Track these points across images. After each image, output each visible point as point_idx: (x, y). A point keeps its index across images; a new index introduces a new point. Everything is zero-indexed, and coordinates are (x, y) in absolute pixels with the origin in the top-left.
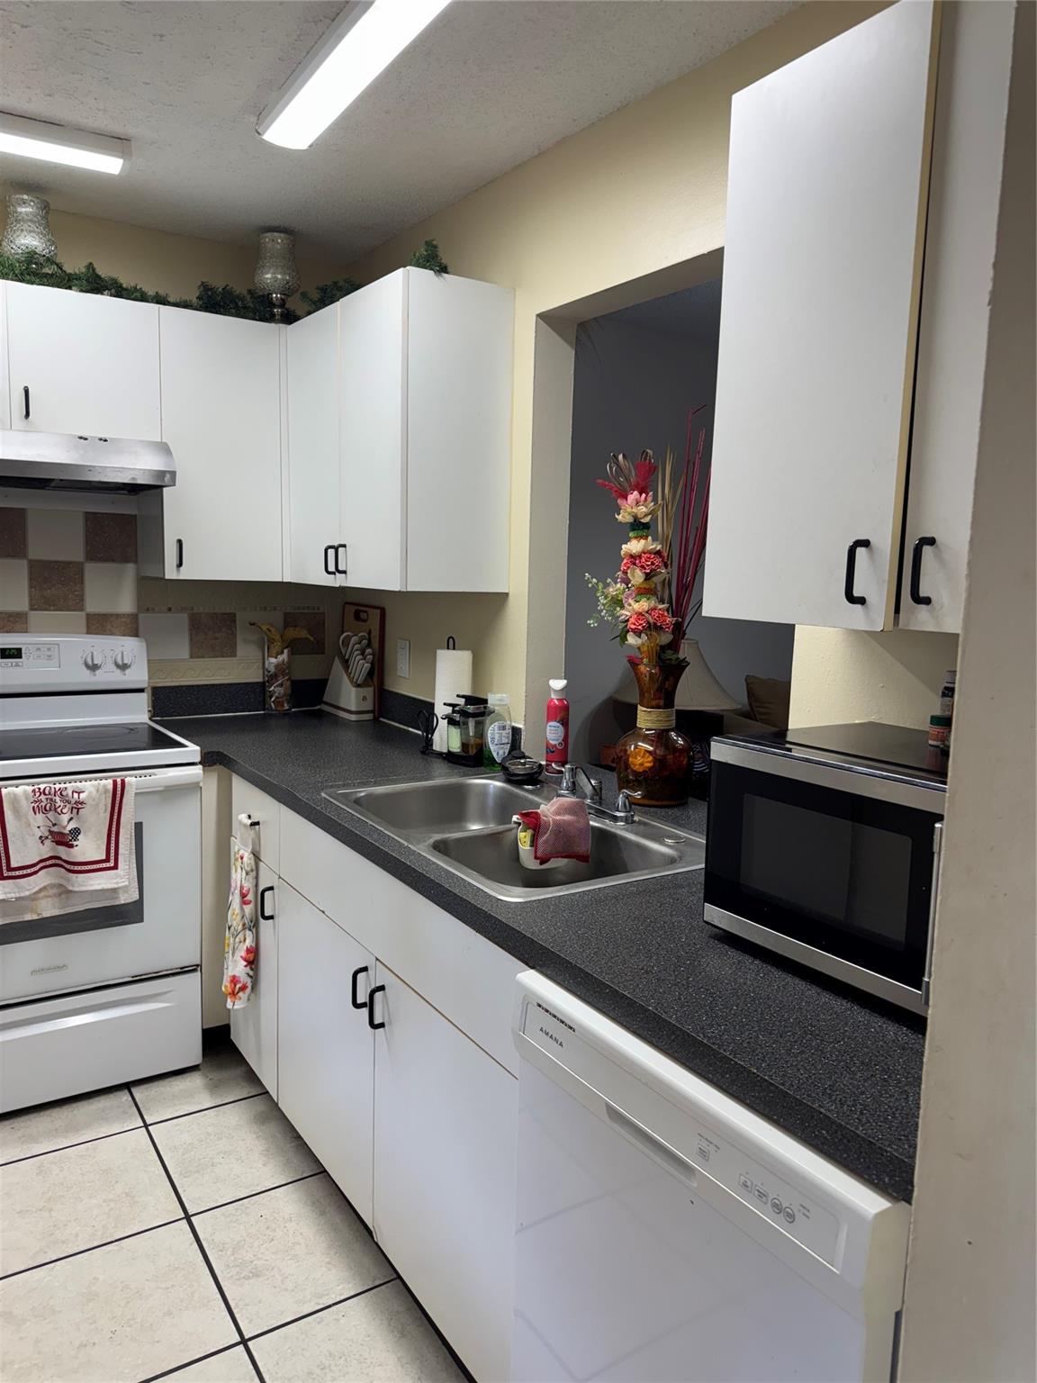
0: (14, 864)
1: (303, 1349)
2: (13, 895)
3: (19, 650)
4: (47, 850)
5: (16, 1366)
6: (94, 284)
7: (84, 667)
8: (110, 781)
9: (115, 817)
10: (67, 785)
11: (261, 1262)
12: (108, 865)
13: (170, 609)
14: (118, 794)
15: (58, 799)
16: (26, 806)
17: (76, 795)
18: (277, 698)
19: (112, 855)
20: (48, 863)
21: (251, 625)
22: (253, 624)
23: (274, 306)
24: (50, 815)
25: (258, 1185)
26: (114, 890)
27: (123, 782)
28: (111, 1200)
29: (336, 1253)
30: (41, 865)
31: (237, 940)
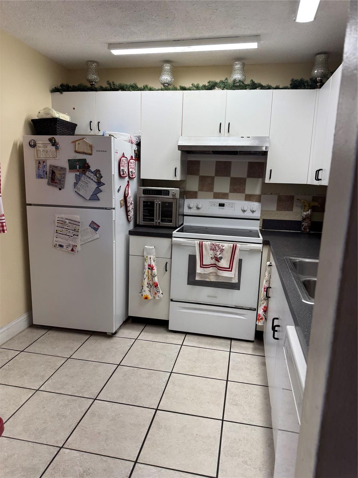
0: (204, 264)
1: (237, 432)
2: (203, 272)
3: (224, 204)
4: (213, 261)
5: (169, 395)
6: (254, 86)
7: (241, 211)
8: (232, 245)
9: (233, 256)
10: (220, 244)
11: (240, 403)
12: (229, 270)
13: (272, 194)
14: (234, 249)
15: (217, 247)
16: (209, 248)
17: (222, 247)
18: (305, 227)
19: (231, 267)
20: (213, 265)
21: (297, 200)
22: (299, 200)
23: (317, 82)
24: (215, 251)
25: (251, 382)
26: (231, 278)
27: (236, 245)
28: (211, 367)
29: (263, 412)
30: (211, 266)
31: (262, 302)
